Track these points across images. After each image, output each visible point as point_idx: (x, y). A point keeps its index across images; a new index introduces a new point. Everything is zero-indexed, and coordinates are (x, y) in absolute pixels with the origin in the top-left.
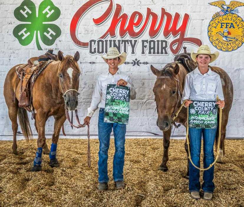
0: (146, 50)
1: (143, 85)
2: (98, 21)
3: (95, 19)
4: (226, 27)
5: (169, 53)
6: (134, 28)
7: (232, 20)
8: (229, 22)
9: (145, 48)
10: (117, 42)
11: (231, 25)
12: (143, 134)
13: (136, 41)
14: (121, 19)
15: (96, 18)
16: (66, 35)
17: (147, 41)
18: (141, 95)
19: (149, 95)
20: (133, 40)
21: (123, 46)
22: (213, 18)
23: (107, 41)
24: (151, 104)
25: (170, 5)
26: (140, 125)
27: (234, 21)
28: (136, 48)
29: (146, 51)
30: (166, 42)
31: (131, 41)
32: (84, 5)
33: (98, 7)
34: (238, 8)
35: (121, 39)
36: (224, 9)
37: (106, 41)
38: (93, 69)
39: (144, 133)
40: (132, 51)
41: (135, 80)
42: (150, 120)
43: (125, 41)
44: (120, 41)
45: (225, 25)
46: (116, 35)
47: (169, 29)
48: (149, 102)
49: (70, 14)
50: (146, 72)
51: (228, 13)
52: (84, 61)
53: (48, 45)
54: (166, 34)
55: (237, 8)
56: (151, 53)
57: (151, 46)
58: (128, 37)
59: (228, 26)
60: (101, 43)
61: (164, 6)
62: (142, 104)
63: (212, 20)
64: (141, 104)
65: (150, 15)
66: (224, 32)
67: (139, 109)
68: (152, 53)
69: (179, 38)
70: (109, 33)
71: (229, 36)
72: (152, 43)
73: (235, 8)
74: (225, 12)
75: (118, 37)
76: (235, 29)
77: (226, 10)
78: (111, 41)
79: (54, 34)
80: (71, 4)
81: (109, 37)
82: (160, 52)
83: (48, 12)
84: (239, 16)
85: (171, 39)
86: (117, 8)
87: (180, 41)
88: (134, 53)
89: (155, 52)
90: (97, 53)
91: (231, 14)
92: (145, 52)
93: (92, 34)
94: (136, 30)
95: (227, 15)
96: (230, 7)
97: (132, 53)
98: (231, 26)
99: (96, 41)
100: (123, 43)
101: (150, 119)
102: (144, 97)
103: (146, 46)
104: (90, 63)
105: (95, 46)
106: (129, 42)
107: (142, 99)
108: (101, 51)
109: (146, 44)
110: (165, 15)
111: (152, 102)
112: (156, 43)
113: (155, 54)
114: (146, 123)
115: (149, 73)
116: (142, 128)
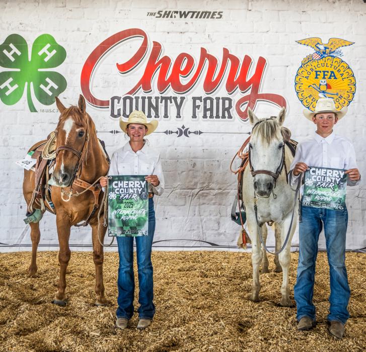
0: (198, 112)
1: (193, 167)
2: (125, 68)
3: (119, 64)
4: (324, 78)
5: (235, 117)
6: (181, 78)
7: (333, 67)
8: (327, 69)
9: (197, 109)
10: (153, 100)
11: (331, 74)
12: (193, 244)
13: (183, 99)
14: (161, 65)
15: (121, 63)
16: (74, 89)
17: (200, 99)
18: (191, 182)
19: (204, 183)
20: (179, 96)
21: (163, 105)
22: (303, 63)
23: (139, 97)
24: (206, 196)
25: (236, 43)
26: (189, 229)
27: (335, 68)
28: (183, 109)
29: (198, 114)
30: (230, 100)
31: (175, 99)
32: (103, 43)
33: (125, 45)
34: (341, 48)
35: (160, 95)
36: (320, 49)
37: (137, 98)
38: (116, 141)
39: (194, 242)
40: (177, 114)
41: (182, 159)
42: (205, 222)
43: (166, 99)
44: (159, 98)
45: (322, 74)
46: (152, 89)
47: (235, 80)
48: (203, 193)
49: (81, 57)
50: (199, 147)
51: (326, 55)
52: (102, 130)
53: (46, 104)
54: (231, 87)
55: (339, 49)
56: (206, 117)
57: (206, 106)
58: (170, 92)
59: (327, 75)
60: (128, 101)
61: (227, 46)
62: (192, 196)
63: (301, 67)
64: (191, 197)
65: (206, 58)
66: (320, 85)
67: (188, 204)
68: (208, 117)
69: (249, 94)
70: (141, 86)
71: (328, 91)
72: (208, 102)
73: (337, 48)
74: (322, 55)
75: (155, 92)
76: (338, 80)
77: (323, 52)
78: (143, 98)
79: (56, 87)
80: (82, 42)
81: (141, 91)
82: (221, 115)
83: (47, 53)
84: (342, 61)
85: (238, 95)
86: (154, 48)
87: (252, 99)
88: (180, 117)
89: (212, 115)
90: (122, 116)
91: (330, 58)
92: (197, 115)
93: (115, 87)
94: (184, 81)
95: (324, 59)
96: (330, 47)
97: (177, 117)
98: (331, 76)
99: (121, 97)
100: (164, 101)
102: (194, 185)
103: (198, 107)
104: (112, 132)
105: (119, 106)
106: (173, 100)
107: (193, 188)
108: (128, 113)
109: (198, 103)
110: (228, 59)
111: (207, 194)
112: (215, 102)
113: (213, 118)
114: (198, 227)
115: (204, 148)
116: (191, 235)
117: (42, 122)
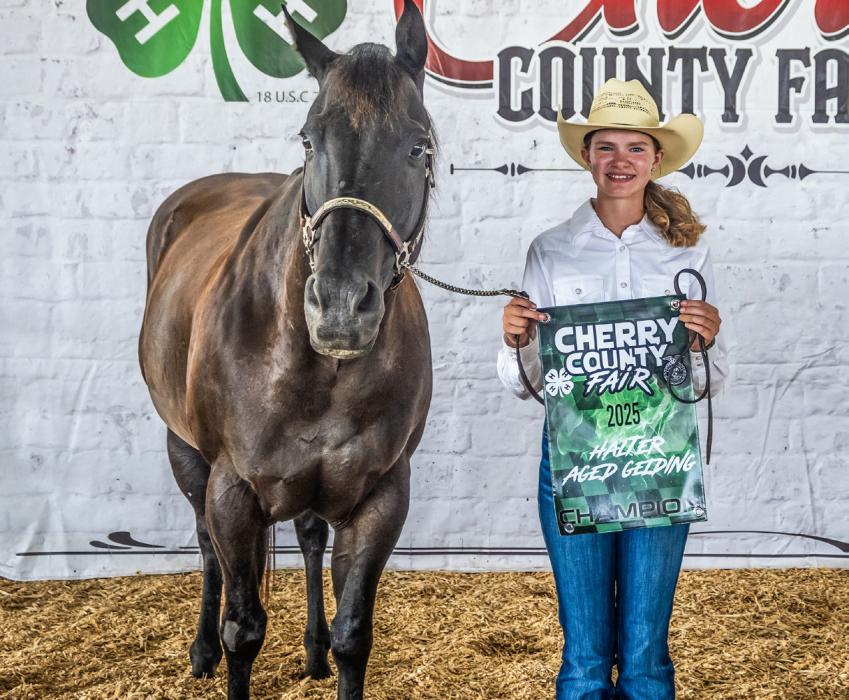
0: (798, 101)
1: (781, 289)
9: (792, 90)
10: (644, 61)
12: (779, 545)
13: (744, 56)
16: (372, 21)
17: (802, 55)
18: (774, 337)
19: (816, 342)
20: (731, 48)
21: (675, 79)
23: (593, 51)
24: (825, 386)
26: (767, 495)
28: (746, 89)
29: (797, 110)
31: (719, 55)
35: (666, 44)
37: (588, 54)
38: (517, 202)
39: (786, 540)
40: (726, 109)
41: (741, 260)
42: (820, 472)
43: (688, 55)
44: (661, 52)
46: (639, 20)
48: (814, 377)
50: (801, 219)
52: (471, 161)
53: (277, 73)
56: (825, 119)
57: (824, 82)
58: (702, 32)
60: (557, 63)
62: (778, 386)
64: (773, 390)
67: (763, 415)
68: (832, 120)
70: (602, 10)
72: (832, 65)
75: (650, 33)
78: (610, 54)
79: (310, 15)
81: (602, 30)
88: (735, 119)
90: (536, 116)
92: (792, 112)
93: (511, 15)
97: (725, 119)
99: (532, 51)
100: (679, 63)
101: (818, 467)
102: (785, 348)
103: (798, 83)
104: (503, 170)
105: (526, 80)
106: (710, 60)
107: (780, 359)
108: (557, 104)
109: (797, 69)
111: (828, 377)
114: (796, 490)
115: (815, 224)
116: (775, 516)
117: (263, 136)
